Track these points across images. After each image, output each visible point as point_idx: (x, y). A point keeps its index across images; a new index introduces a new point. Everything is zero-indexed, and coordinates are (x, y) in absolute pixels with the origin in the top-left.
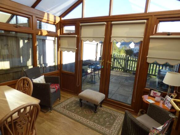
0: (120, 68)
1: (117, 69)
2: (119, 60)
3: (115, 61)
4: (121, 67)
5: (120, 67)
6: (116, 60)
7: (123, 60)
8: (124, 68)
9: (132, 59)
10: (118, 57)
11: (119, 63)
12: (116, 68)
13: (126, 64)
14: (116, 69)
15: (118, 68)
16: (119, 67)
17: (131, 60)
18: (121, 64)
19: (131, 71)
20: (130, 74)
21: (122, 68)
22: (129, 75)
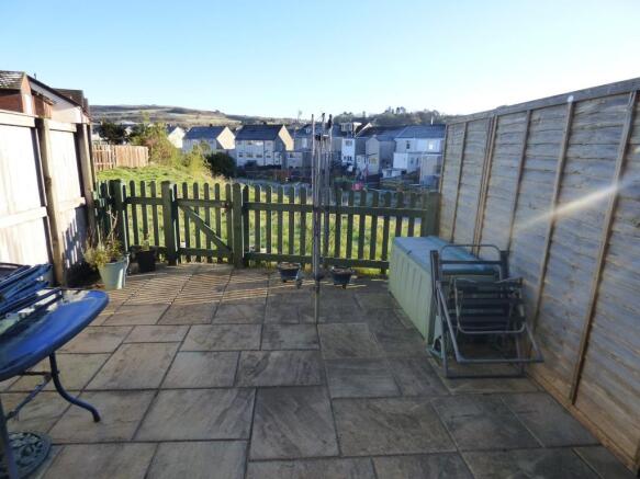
0: (209, 254)
1: (193, 258)
2: (197, 212)
3: (175, 216)
4: (214, 247)
5: (209, 245)
6: (181, 212)
7: (223, 210)
8: (229, 248)
9: (263, 200)
10: (190, 194)
11: (202, 225)
12: (188, 253)
13: (238, 229)
14: (189, 260)
15: (199, 253)
16: (203, 246)
17: (257, 206)
18: (213, 227)
19: (269, 257)
20: (268, 275)
21: (223, 250)
22: (267, 284)
